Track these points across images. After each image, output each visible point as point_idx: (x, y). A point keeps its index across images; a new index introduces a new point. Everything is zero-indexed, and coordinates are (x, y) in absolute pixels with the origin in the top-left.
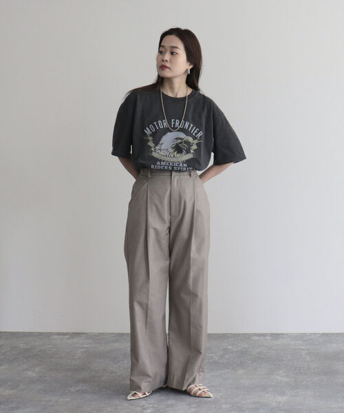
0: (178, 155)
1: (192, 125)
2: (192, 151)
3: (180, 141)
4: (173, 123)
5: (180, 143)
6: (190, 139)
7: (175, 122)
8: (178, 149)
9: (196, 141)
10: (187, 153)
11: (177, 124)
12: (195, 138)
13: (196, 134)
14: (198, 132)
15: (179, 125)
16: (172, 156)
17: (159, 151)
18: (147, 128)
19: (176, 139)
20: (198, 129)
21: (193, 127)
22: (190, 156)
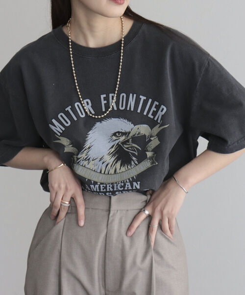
0: (123, 169)
1: (143, 98)
2: (149, 154)
3: (122, 138)
4: (103, 102)
5: (124, 143)
6: (144, 129)
7: (107, 99)
8: (122, 155)
9: (157, 129)
10: (139, 162)
11: (113, 104)
12: (152, 123)
15: (117, 103)
16: (112, 171)
17: (86, 163)
18: (54, 121)
19: (115, 134)
20: (156, 103)
21: (145, 102)
22: (146, 165)
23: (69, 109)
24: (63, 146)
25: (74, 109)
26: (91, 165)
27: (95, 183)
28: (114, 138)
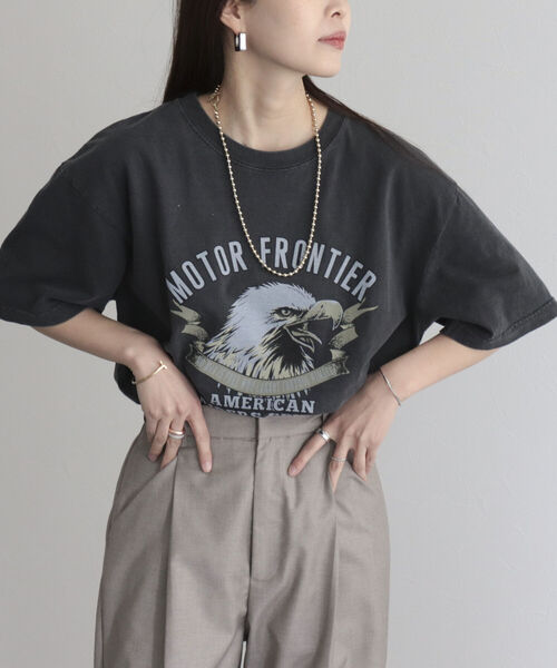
0: (286, 373)
1: (336, 253)
2: (336, 354)
3: (291, 320)
4: (264, 251)
5: (293, 328)
6: (331, 309)
7: (271, 246)
8: (286, 348)
9: (354, 312)
10: (317, 365)
11: (281, 253)
12: (347, 300)
13: (353, 283)
14: (360, 273)
15: (289, 256)
16: (265, 374)
17: (220, 356)
18: (173, 274)
19: (278, 311)
20: (358, 265)
21: (339, 261)
22: (327, 373)
23: (202, 256)
24: (184, 322)
25: (211, 258)
26: (229, 361)
27: (234, 393)
28: (277, 317)
